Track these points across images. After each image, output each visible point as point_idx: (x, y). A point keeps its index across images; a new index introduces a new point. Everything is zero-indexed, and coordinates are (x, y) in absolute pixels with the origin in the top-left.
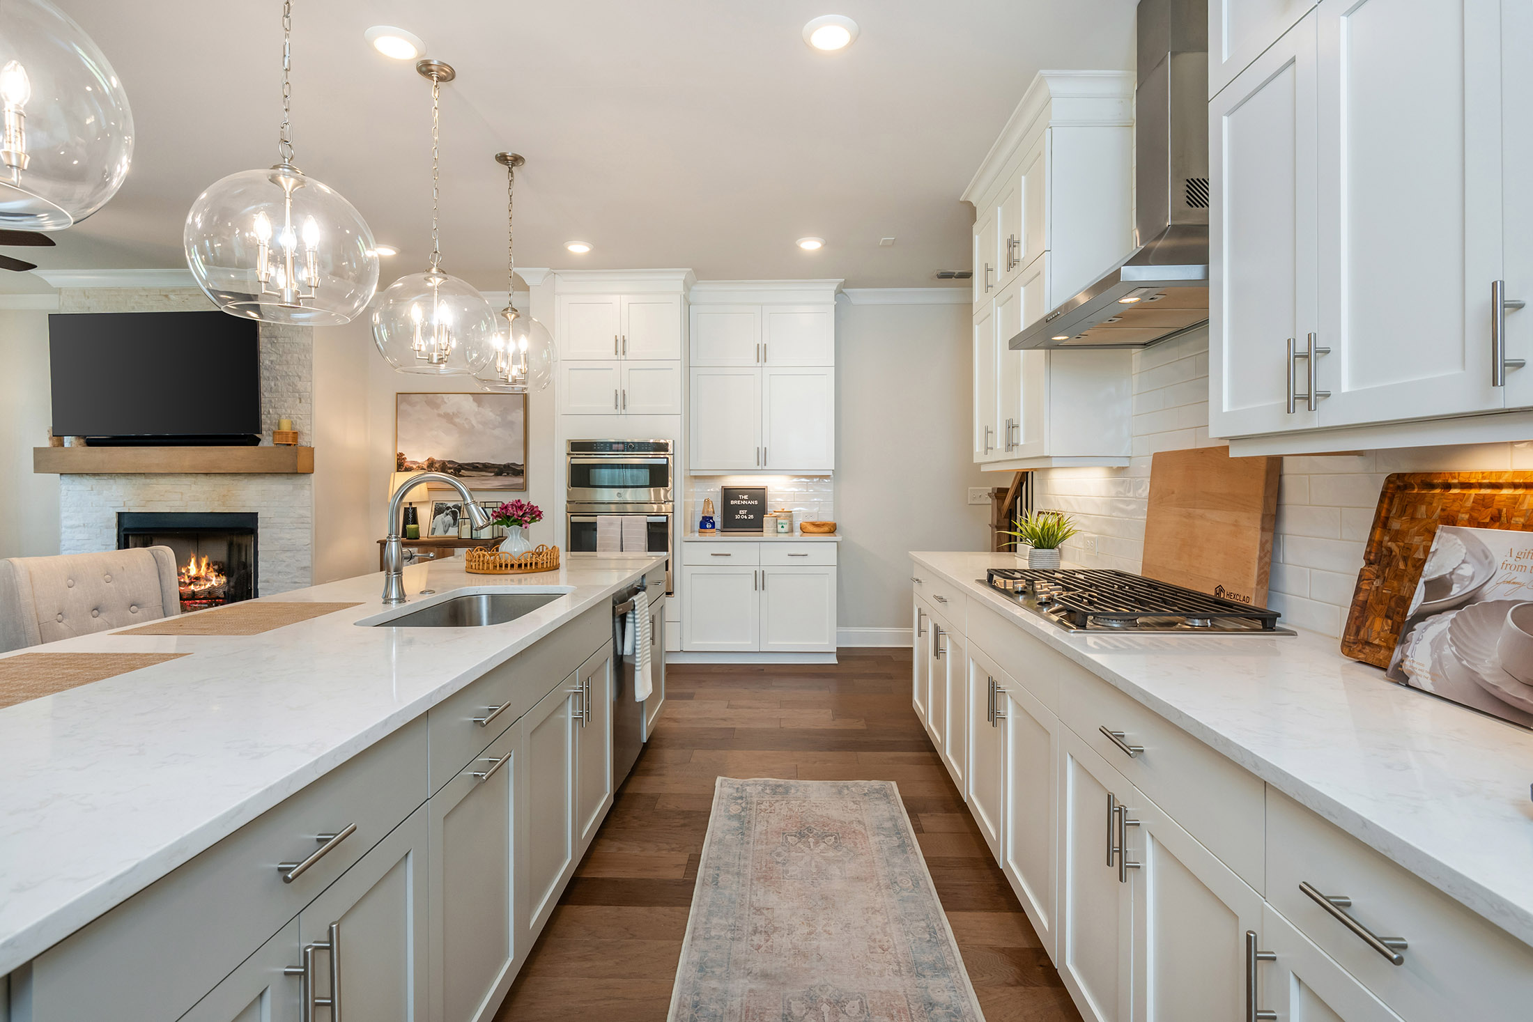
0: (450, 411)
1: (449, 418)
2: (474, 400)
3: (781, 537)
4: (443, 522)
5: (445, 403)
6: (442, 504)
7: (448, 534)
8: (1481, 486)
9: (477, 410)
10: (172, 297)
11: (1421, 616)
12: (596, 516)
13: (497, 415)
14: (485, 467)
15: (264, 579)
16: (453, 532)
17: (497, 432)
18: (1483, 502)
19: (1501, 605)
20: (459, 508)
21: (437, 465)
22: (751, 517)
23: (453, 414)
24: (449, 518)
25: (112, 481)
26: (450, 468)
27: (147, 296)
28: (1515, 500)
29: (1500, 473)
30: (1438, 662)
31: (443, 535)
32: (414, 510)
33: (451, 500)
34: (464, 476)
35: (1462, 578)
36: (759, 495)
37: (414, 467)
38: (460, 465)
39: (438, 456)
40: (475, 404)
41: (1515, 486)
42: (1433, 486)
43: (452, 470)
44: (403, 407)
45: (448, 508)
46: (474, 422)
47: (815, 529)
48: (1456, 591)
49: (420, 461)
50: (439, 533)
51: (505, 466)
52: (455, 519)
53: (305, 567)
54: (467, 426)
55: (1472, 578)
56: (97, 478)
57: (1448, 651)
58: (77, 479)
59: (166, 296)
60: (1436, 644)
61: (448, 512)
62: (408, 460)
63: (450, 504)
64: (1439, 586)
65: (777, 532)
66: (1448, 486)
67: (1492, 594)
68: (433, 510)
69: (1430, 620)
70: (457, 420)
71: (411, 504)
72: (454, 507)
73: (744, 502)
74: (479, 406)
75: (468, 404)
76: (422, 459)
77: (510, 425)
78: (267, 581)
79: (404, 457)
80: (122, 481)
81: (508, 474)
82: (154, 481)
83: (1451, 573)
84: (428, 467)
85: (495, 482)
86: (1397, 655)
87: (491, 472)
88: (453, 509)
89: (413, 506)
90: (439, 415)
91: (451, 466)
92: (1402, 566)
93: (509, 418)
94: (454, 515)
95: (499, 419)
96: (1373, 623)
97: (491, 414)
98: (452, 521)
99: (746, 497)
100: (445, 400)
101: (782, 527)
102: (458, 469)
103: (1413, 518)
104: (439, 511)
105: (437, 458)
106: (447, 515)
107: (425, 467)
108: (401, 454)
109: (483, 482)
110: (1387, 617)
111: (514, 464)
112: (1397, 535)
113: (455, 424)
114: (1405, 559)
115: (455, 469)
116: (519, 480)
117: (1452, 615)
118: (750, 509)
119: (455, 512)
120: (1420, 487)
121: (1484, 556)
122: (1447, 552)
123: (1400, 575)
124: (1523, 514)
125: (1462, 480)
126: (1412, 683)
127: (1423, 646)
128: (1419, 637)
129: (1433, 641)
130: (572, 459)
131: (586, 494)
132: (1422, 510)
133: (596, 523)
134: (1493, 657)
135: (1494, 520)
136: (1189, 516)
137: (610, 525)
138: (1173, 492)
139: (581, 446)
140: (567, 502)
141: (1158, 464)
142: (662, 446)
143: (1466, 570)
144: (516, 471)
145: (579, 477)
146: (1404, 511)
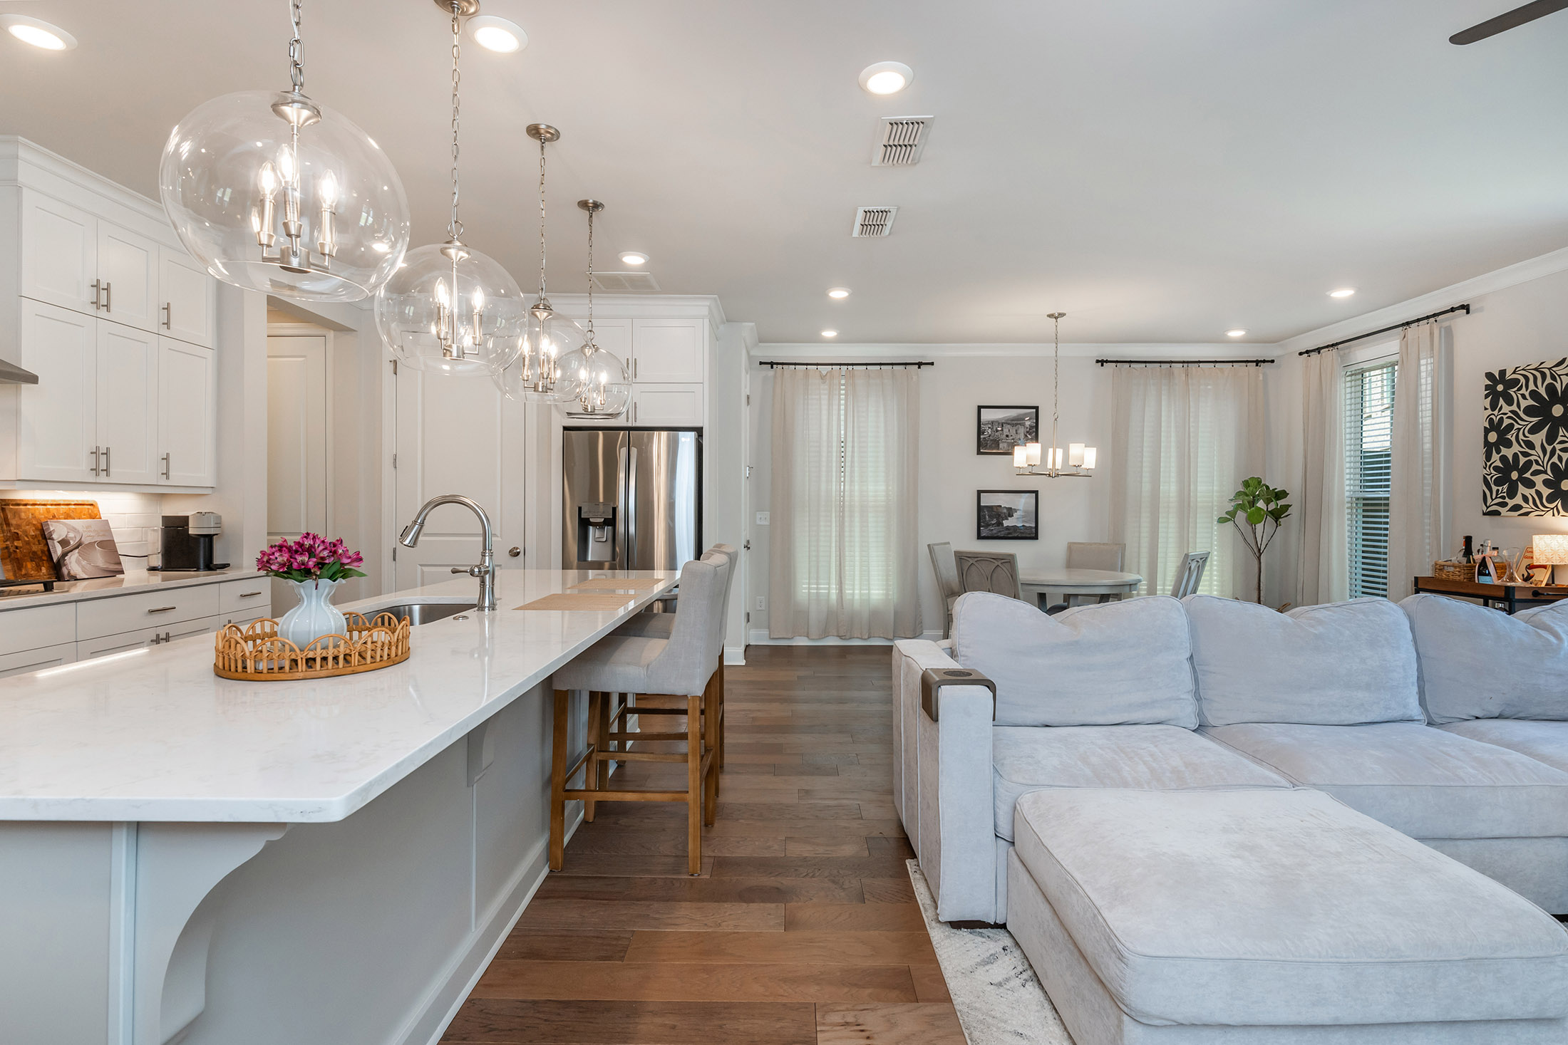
8: (39, 505)
11: (65, 555)
18: (48, 512)
19: (91, 544)
29: (48, 501)
30: (83, 568)
35: (72, 538)
41: (52, 505)
48: (72, 543)
55: (75, 538)
57: (84, 563)
60: (78, 562)
64: (64, 543)
66: (26, 505)
67: (86, 541)
69: (69, 554)
83: (66, 537)
86: (65, 571)
92: (26, 539)
96: (26, 566)
103: (21, 518)
110: (32, 561)
112: (17, 527)
114: (27, 536)
117: (77, 551)
120: (12, 505)
121: (74, 530)
122: (59, 530)
123: (28, 543)
124: (62, 514)
125: (25, 503)
126: (78, 577)
127: (74, 564)
128: (70, 563)
129: (76, 562)
132: (23, 515)
134: (100, 560)
135: (55, 516)
143: (72, 534)
146: (14, 516)
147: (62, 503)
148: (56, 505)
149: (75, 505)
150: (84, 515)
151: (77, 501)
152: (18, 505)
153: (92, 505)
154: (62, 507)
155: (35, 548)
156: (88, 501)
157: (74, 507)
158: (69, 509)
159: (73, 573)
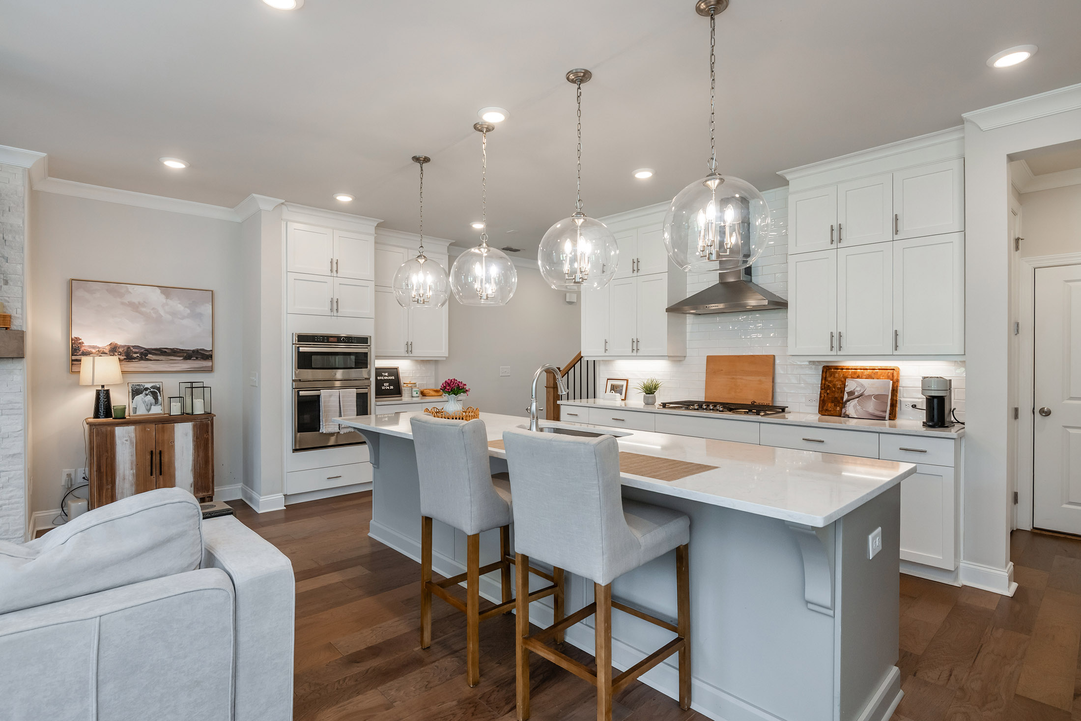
0: (136, 300)
1: (135, 307)
2: (161, 292)
3: (415, 399)
4: (144, 402)
5: (130, 292)
6: (138, 385)
7: (150, 412)
8: (852, 369)
9: (164, 302)
11: (848, 401)
12: (320, 390)
13: (186, 307)
14: (174, 352)
16: (156, 410)
17: (186, 322)
18: (855, 373)
19: (870, 396)
20: (159, 389)
21: (121, 350)
22: (392, 387)
23: (139, 303)
24: (150, 398)
26: (136, 353)
28: (862, 372)
29: (857, 366)
31: (145, 412)
32: (108, 391)
33: (148, 382)
34: (151, 360)
35: (857, 391)
36: (394, 372)
37: (94, 351)
38: (146, 350)
39: (122, 340)
40: (164, 296)
41: (861, 369)
42: (838, 369)
43: (138, 355)
44: (77, 293)
45: (146, 389)
46: (162, 313)
47: (436, 394)
48: (856, 394)
49: (100, 346)
50: (142, 411)
51: (193, 351)
52: (156, 399)
54: (154, 315)
55: (860, 391)
57: (859, 407)
60: (855, 407)
61: (147, 392)
62: (86, 344)
63: (149, 386)
64: (851, 393)
65: (412, 397)
66: (842, 369)
67: (866, 393)
68: (131, 391)
69: (851, 401)
70: (143, 309)
71: (103, 386)
72: (153, 387)
73: (386, 378)
74: (167, 298)
75: (155, 296)
76: (103, 343)
77: (199, 316)
79: (80, 341)
81: (197, 358)
83: (854, 390)
84: (110, 351)
86: (843, 411)
87: (180, 357)
88: (152, 390)
89: (106, 388)
90: (123, 304)
91: (137, 350)
92: (834, 389)
94: (154, 395)
95: (189, 311)
96: (828, 405)
97: (179, 306)
98: (153, 401)
99: (386, 374)
100: (130, 290)
101: (417, 393)
102: (145, 354)
103: (834, 377)
104: (136, 392)
105: (119, 343)
106: (147, 395)
107: (107, 351)
108: (77, 339)
109: (172, 365)
110: (832, 402)
111: (203, 350)
112: (830, 382)
113: (140, 313)
114: (835, 388)
115: (141, 354)
116: (207, 363)
117: (857, 399)
118: (390, 382)
119: (155, 393)
120: (834, 369)
121: (862, 386)
122: (851, 385)
123: (834, 392)
124: (865, 375)
125: (847, 368)
126: (850, 416)
127: (851, 408)
128: (849, 406)
129: (853, 406)
130: (298, 347)
131: (308, 374)
132: (837, 375)
133: (319, 395)
134: (871, 407)
135: (858, 377)
136: (733, 378)
137: (330, 396)
138: (722, 370)
139: (303, 338)
140: (293, 381)
141: (710, 360)
142: (364, 340)
143: (858, 389)
144: (204, 355)
145: (304, 361)
146: (831, 376)
147: (868, 368)
148: (864, 369)
149: (879, 369)
150: (883, 376)
151: (881, 367)
152: (849, 369)
153: (894, 369)
154: (869, 371)
155: (837, 395)
156: (890, 367)
157: (878, 371)
158: (872, 372)
159: (847, 413)
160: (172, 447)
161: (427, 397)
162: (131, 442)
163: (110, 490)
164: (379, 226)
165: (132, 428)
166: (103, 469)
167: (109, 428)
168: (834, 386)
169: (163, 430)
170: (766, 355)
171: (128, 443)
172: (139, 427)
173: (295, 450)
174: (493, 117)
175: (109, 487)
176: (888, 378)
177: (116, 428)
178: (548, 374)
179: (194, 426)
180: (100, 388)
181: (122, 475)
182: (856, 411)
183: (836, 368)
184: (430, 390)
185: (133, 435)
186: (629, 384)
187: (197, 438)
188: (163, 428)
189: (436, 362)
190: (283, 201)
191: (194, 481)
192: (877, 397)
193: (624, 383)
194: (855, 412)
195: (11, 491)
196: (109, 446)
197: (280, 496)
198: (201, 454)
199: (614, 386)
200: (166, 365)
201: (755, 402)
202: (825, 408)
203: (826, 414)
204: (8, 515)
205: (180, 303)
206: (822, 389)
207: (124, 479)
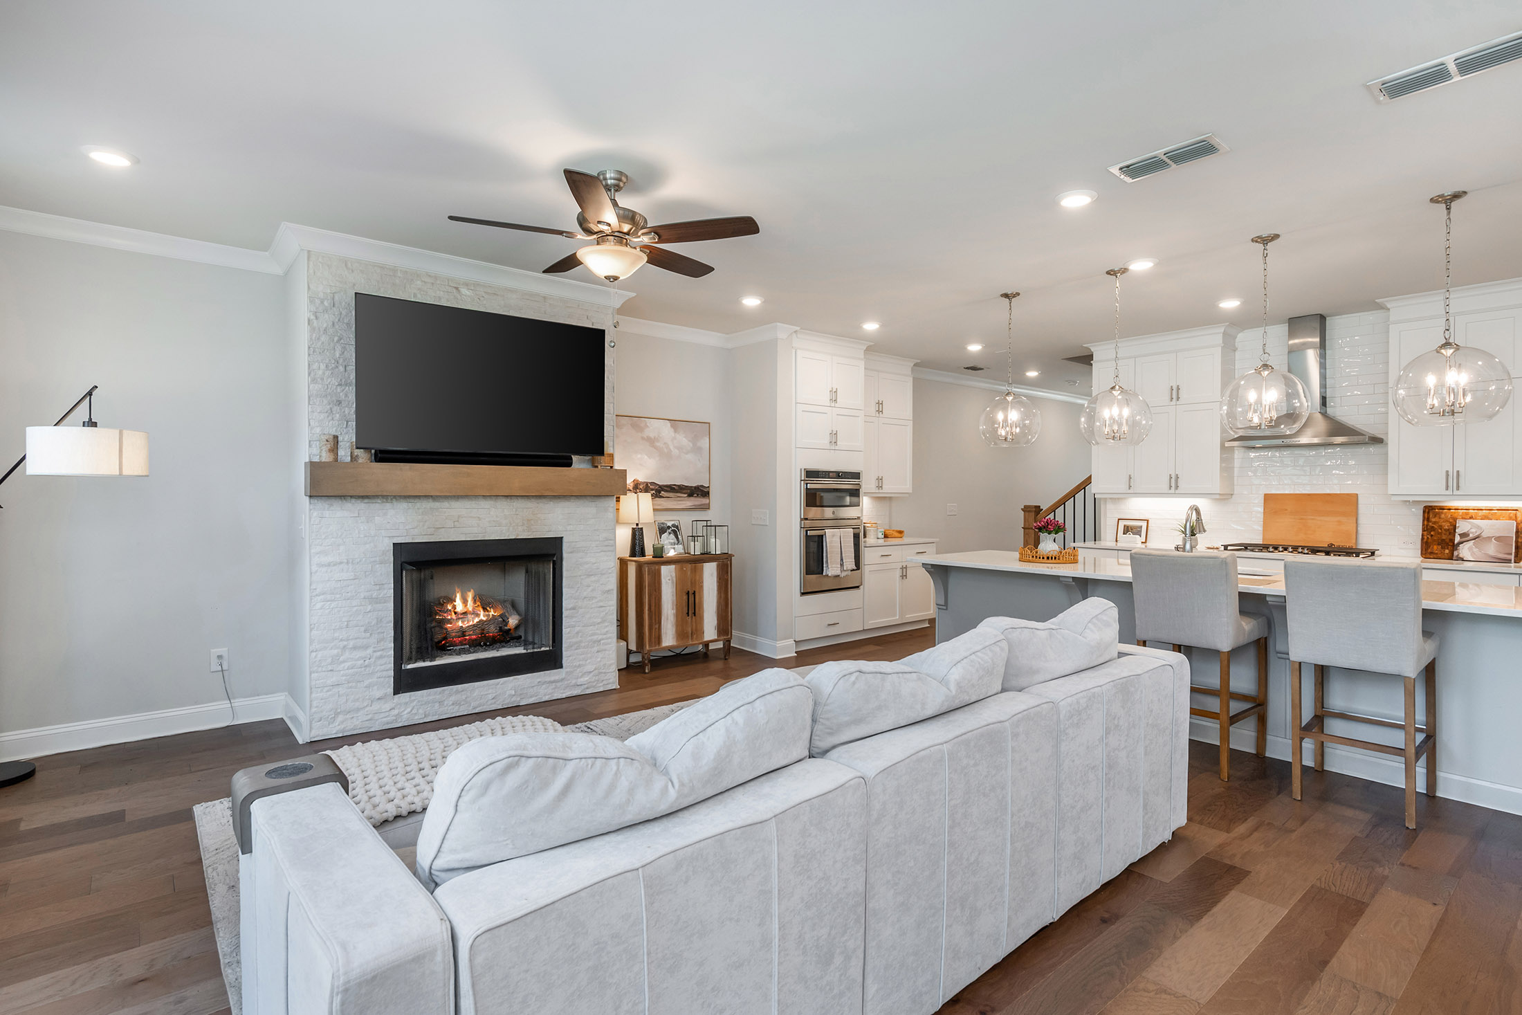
0: (652, 435)
1: (651, 441)
2: (671, 426)
4: (669, 541)
5: (647, 427)
6: (663, 523)
7: (678, 552)
8: (1462, 509)
9: (673, 435)
10: (464, 291)
11: (1461, 543)
12: (824, 530)
13: (689, 441)
14: (681, 489)
15: (571, 606)
16: (681, 550)
17: (690, 457)
18: (1467, 514)
19: (1489, 538)
20: (677, 527)
21: (642, 487)
23: (654, 438)
24: (672, 537)
25: (388, 505)
26: (652, 490)
27: (433, 283)
28: (1476, 513)
29: (1471, 507)
32: (640, 529)
33: (669, 520)
34: (666, 497)
35: (1472, 533)
38: (660, 486)
39: (643, 477)
40: (673, 430)
41: (1474, 509)
42: (1444, 509)
43: (654, 491)
45: (669, 527)
46: (672, 447)
47: (899, 535)
48: (1471, 535)
51: (695, 487)
52: (677, 538)
53: (609, 591)
54: (666, 450)
55: (1476, 532)
56: (366, 501)
57: (1475, 550)
58: (337, 504)
59: (457, 288)
60: (1470, 549)
61: (670, 530)
63: (670, 524)
64: (1464, 535)
65: (878, 538)
66: (1450, 509)
67: (1485, 535)
68: (657, 529)
69: (1465, 543)
70: (658, 444)
71: (635, 524)
72: (673, 526)
74: (675, 432)
75: (665, 430)
77: (700, 450)
78: (574, 608)
80: (403, 505)
81: (697, 495)
82: (446, 504)
83: (1468, 531)
84: (635, 488)
85: (688, 502)
86: (1456, 553)
87: (685, 493)
88: (672, 528)
89: (640, 526)
90: (643, 438)
91: (653, 487)
92: (1440, 531)
93: (699, 444)
94: (675, 533)
95: (691, 445)
96: (1433, 547)
97: (685, 441)
98: (677, 542)
100: (647, 424)
102: (660, 491)
103: (1440, 518)
104: (662, 530)
105: (641, 479)
106: (670, 533)
107: (631, 488)
109: (680, 502)
110: (1438, 545)
111: (702, 486)
112: (1435, 523)
113: (655, 447)
114: (1441, 529)
115: (656, 490)
116: (704, 501)
117: (1473, 541)
119: (676, 531)
120: (1439, 509)
121: (1478, 527)
122: (1463, 526)
123: (1441, 534)
124: (1480, 516)
126: (1464, 559)
127: (1465, 551)
128: (1462, 549)
129: (1468, 549)
130: (807, 484)
131: (814, 512)
132: (1443, 516)
133: (823, 536)
134: (1492, 549)
135: (1471, 518)
136: (1302, 519)
137: (833, 536)
138: (1286, 510)
139: (811, 474)
140: (801, 520)
141: (1268, 498)
142: (856, 476)
143: (1473, 530)
144: (701, 492)
145: (812, 499)
146: (1435, 516)
147: (1483, 508)
148: (1478, 510)
149: (1498, 510)
150: (1503, 517)
151: (1500, 507)
152: (1458, 509)
153: (1517, 510)
154: (1484, 511)
155: (1445, 537)
156: (1513, 507)
157: (1496, 511)
158: (1489, 513)
159: (1461, 556)
160: (702, 587)
161: (889, 539)
162: (673, 582)
163: (657, 630)
164: (869, 350)
165: (673, 567)
166: (653, 608)
167: (657, 567)
168: (1441, 527)
169: (694, 571)
170: (1348, 494)
171: (670, 582)
172: (679, 566)
173: (803, 594)
174: (1140, 266)
175: (657, 626)
176: (1510, 518)
177: (662, 567)
178: (1027, 513)
179: (718, 566)
180: (635, 526)
181: (666, 615)
182: (1473, 553)
183: (1442, 508)
184: (893, 531)
185: (674, 575)
186: (1150, 525)
187: (720, 579)
188: (695, 566)
189: (890, 498)
190: (798, 328)
191: (718, 624)
192: (1498, 539)
193: (1144, 524)
194: (1471, 555)
195: (607, 626)
196: (657, 585)
197: (791, 642)
198: (723, 596)
199: (1128, 527)
200: (675, 503)
201: (1332, 545)
202: (1429, 550)
203: (1432, 557)
204: (605, 650)
205: (685, 437)
206: (1423, 530)
207: (667, 619)
